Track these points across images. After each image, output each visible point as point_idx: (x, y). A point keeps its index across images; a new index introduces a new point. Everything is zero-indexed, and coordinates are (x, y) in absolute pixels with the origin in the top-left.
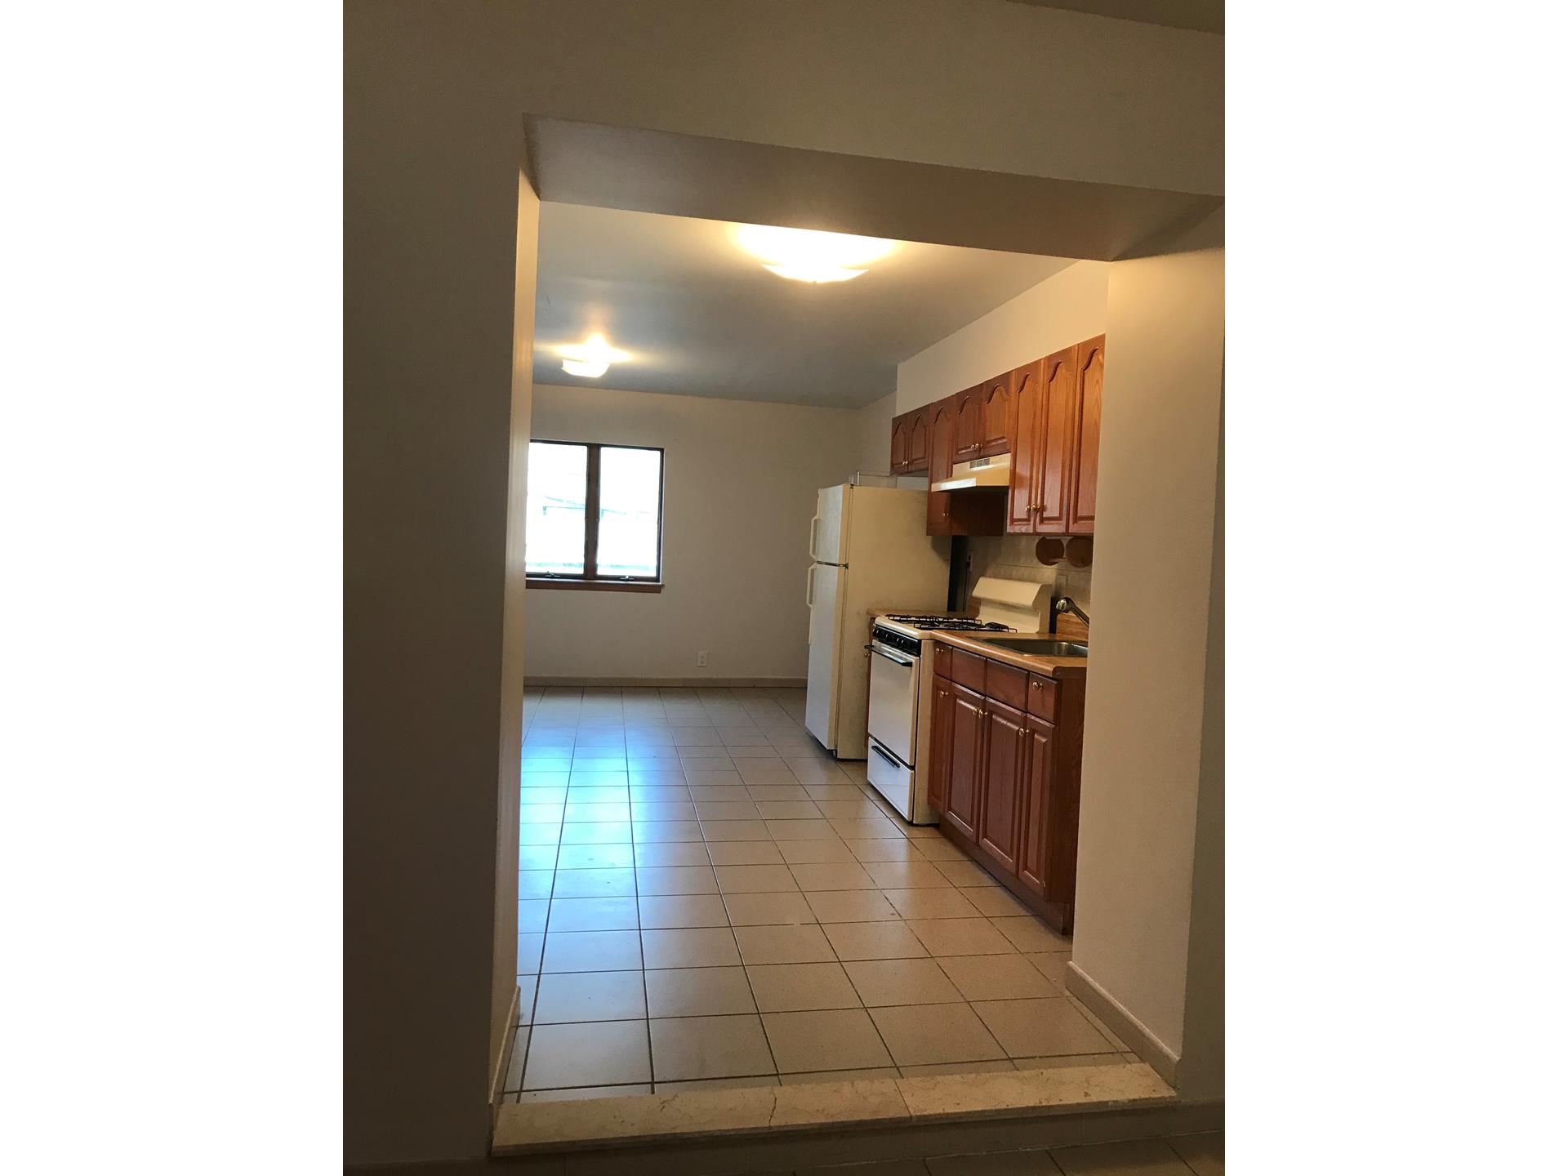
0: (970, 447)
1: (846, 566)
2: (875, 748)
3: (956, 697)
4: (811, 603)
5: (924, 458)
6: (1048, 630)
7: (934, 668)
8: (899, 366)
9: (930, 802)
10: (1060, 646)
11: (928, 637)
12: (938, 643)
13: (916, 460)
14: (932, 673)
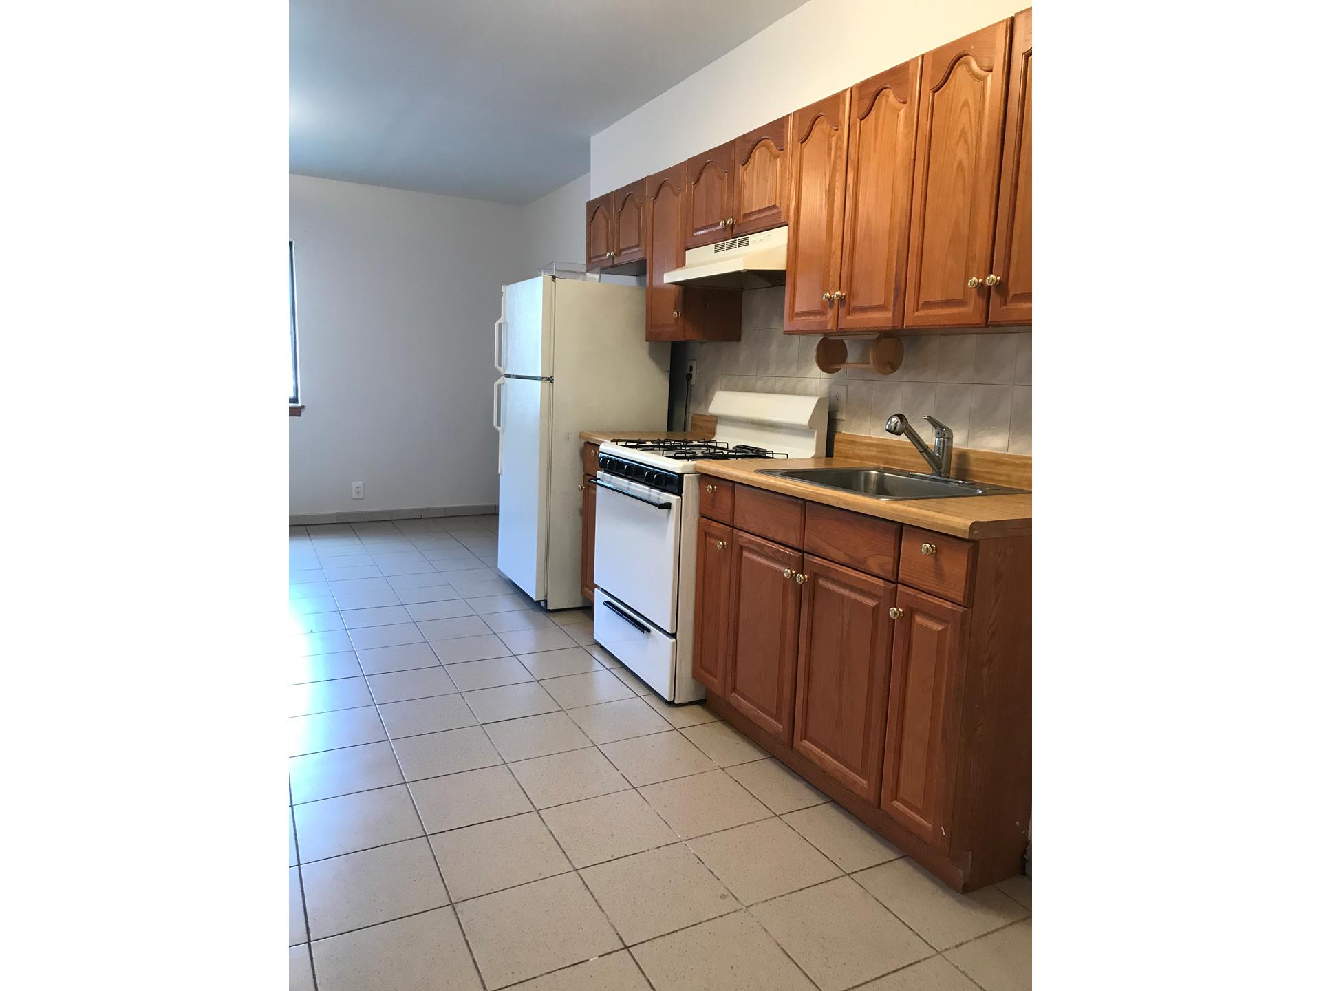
0: (718, 224)
1: (551, 380)
2: (608, 604)
3: (742, 548)
4: (499, 424)
5: (638, 246)
6: (824, 455)
7: (700, 509)
8: (592, 139)
9: (695, 675)
10: (867, 477)
11: (691, 470)
12: (704, 477)
13: (625, 249)
14: (697, 515)
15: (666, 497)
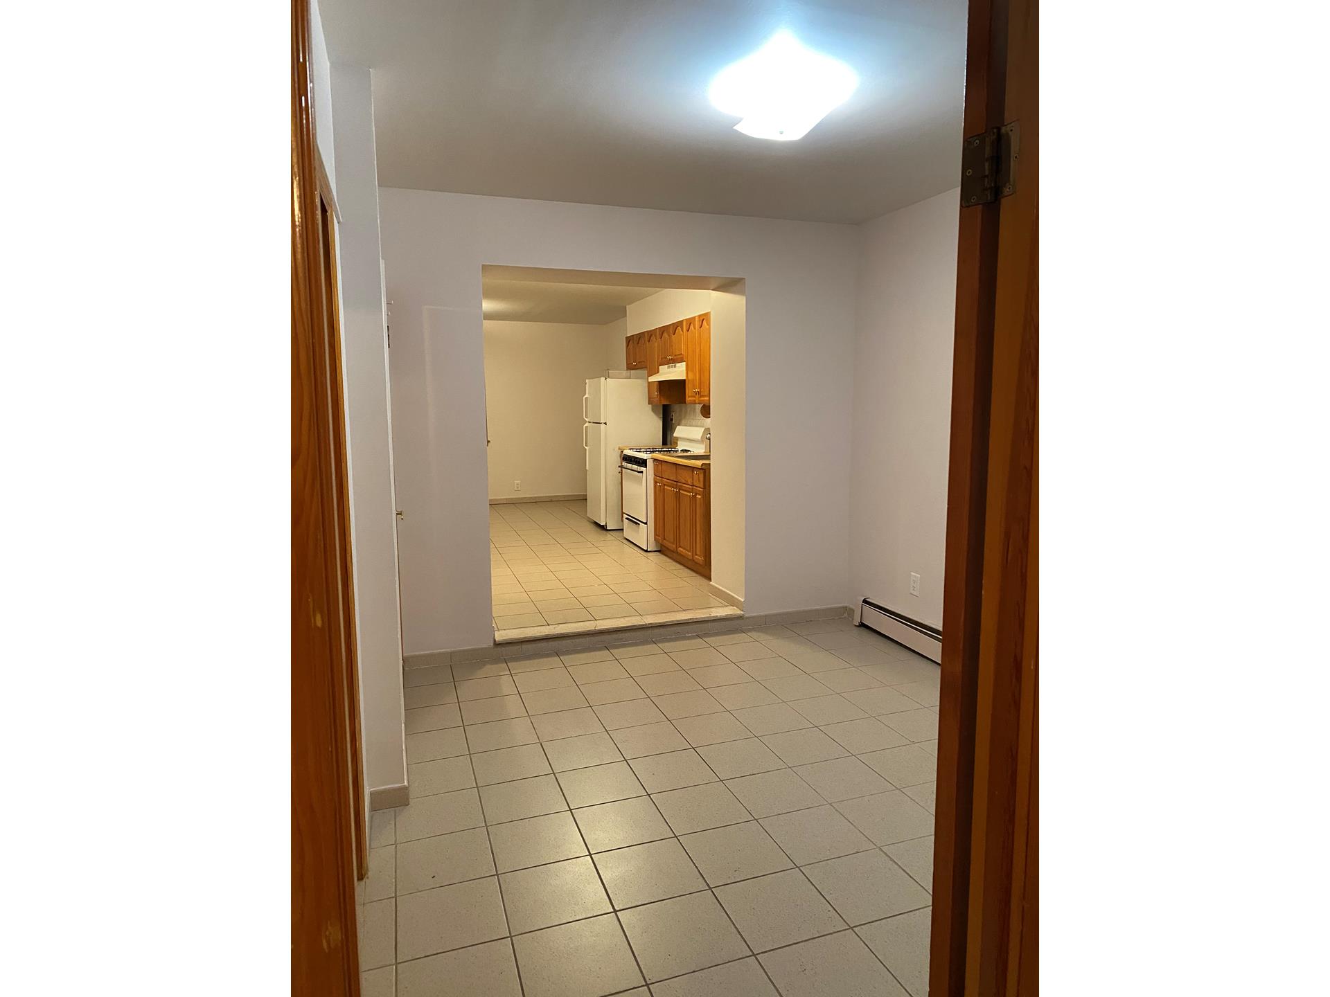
0: (666, 357)
1: (605, 423)
2: (627, 518)
3: (665, 485)
4: (586, 446)
5: (644, 361)
7: (656, 473)
9: (655, 538)
11: (651, 458)
13: (640, 362)
14: (653, 476)
15: (642, 469)
